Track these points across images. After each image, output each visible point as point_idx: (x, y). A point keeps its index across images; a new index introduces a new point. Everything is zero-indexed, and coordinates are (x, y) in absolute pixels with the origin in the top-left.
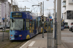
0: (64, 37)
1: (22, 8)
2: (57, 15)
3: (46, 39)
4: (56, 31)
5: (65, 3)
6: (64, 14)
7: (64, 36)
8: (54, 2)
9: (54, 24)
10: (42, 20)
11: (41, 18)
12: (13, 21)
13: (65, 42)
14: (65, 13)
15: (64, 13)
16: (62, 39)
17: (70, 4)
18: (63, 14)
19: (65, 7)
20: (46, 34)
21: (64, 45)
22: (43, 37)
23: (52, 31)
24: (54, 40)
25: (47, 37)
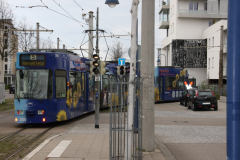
0: (163, 126)
1: (28, 28)
2: (142, 53)
3: (107, 131)
4: (140, 107)
5: (165, 16)
6: (162, 52)
7: (163, 122)
8: (132, 12)
9: (133, 83)
10: (94, 70)
11: (91, 63)
12: (22, 76)
13: (166, 141)
14: (168, 46)
15: (164, 49)
16: (156, 132)
17: (181, 18)
18: (159, 50)
19: (167, 28)
20: (106, 115)
21: (162, 152)
22: (97, 127)
23: (126, 104)
24: (130, 135)
25: (108, 125)
